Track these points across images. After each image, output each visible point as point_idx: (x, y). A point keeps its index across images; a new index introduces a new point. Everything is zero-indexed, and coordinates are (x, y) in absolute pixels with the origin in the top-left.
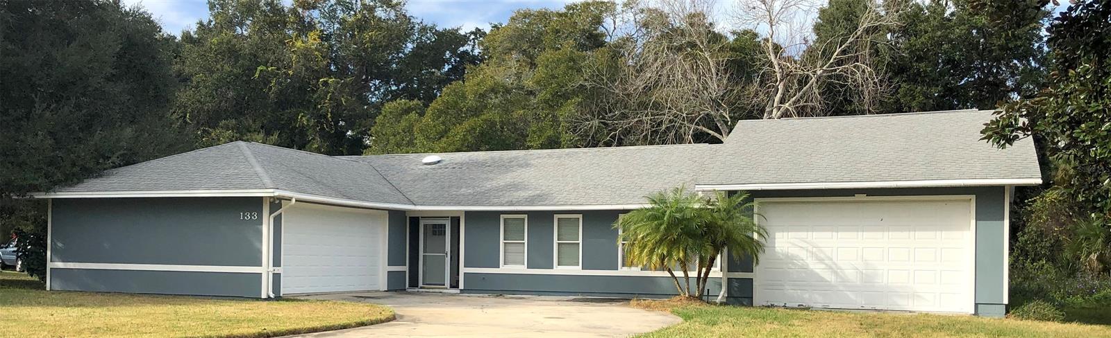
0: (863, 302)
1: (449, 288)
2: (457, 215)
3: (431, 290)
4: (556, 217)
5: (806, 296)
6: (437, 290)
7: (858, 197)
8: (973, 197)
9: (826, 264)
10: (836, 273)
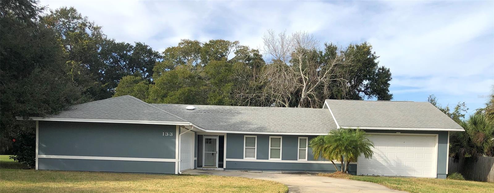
0: (397, 174)
1: (218, 167)
2: (223, 135)
3: (209, 169)
4: (270, 137)
5: (375, 171)
6: (212, 169)
7: (397, 133)
8: (437, 135)
9: (384, 159)
10: (387, 162)
